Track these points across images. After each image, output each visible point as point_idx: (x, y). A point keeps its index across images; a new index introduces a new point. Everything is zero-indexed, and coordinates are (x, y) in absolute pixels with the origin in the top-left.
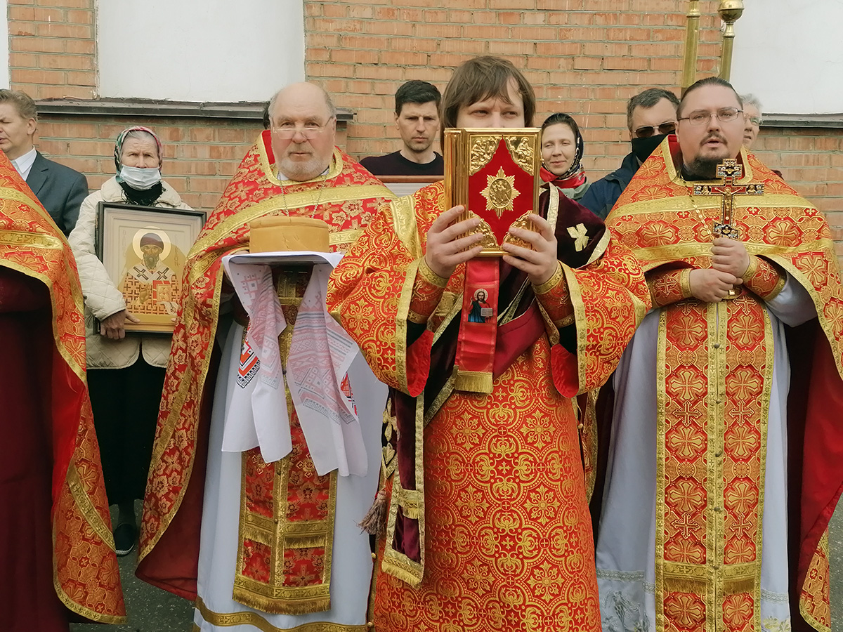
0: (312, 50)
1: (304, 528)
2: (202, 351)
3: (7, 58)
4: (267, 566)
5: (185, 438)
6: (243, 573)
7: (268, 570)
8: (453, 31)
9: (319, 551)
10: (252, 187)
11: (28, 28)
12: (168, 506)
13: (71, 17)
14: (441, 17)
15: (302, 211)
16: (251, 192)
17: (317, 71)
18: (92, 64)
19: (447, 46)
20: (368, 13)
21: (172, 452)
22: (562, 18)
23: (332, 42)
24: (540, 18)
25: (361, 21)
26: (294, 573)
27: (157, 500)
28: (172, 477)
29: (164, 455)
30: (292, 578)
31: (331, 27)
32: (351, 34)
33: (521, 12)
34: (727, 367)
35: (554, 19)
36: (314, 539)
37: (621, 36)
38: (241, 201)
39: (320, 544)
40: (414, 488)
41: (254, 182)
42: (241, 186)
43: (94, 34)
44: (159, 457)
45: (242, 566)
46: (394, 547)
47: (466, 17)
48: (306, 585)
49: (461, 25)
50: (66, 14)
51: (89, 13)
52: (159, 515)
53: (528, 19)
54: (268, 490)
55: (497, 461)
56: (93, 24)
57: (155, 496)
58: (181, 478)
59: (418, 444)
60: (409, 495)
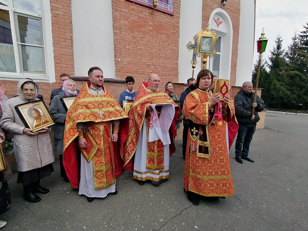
0: (116, 69)
1: (160, 154)
2: (140, 123)
3: (54, 67)
4: (153, 162)
5: (134, 140)
6: (148, 163)
7: (154, 163)
8: (140, 68)
9: (162, 158)
10: (144, 92)
11: (59, 62)
13: (68, 60)
14: (138, 65)
17: (117, 73)
18: (73, 70)
19: (139, 70)
20: (126, 63)
21: (131, 143)
22: (156, 67)
23: (120, 68)
24: (153, 66)
25: (125, 65)
26: (159, 163)
28: (131, 148)
29: (129, 144)
30: (158, 163)
31: (120, 65)
32: (123, 67)
33: (151, 65)
35: (155, 67)
36: (161, 156)
37: (165, 70)
39: (162, 157)
40: (207, 141)
43: (74, 64)
44: (128, 144)
45: (148, 162)
46: (199, 152)
47: (142, 65)
49: (141, 67)
50: (67, 60)
51: (72, 60)
52: (129, 155)
53: (151, 66)
56: (73, 62)
57: (128, 152)
58: (134, 148)
59: (207, 134)
60: (205, 143)
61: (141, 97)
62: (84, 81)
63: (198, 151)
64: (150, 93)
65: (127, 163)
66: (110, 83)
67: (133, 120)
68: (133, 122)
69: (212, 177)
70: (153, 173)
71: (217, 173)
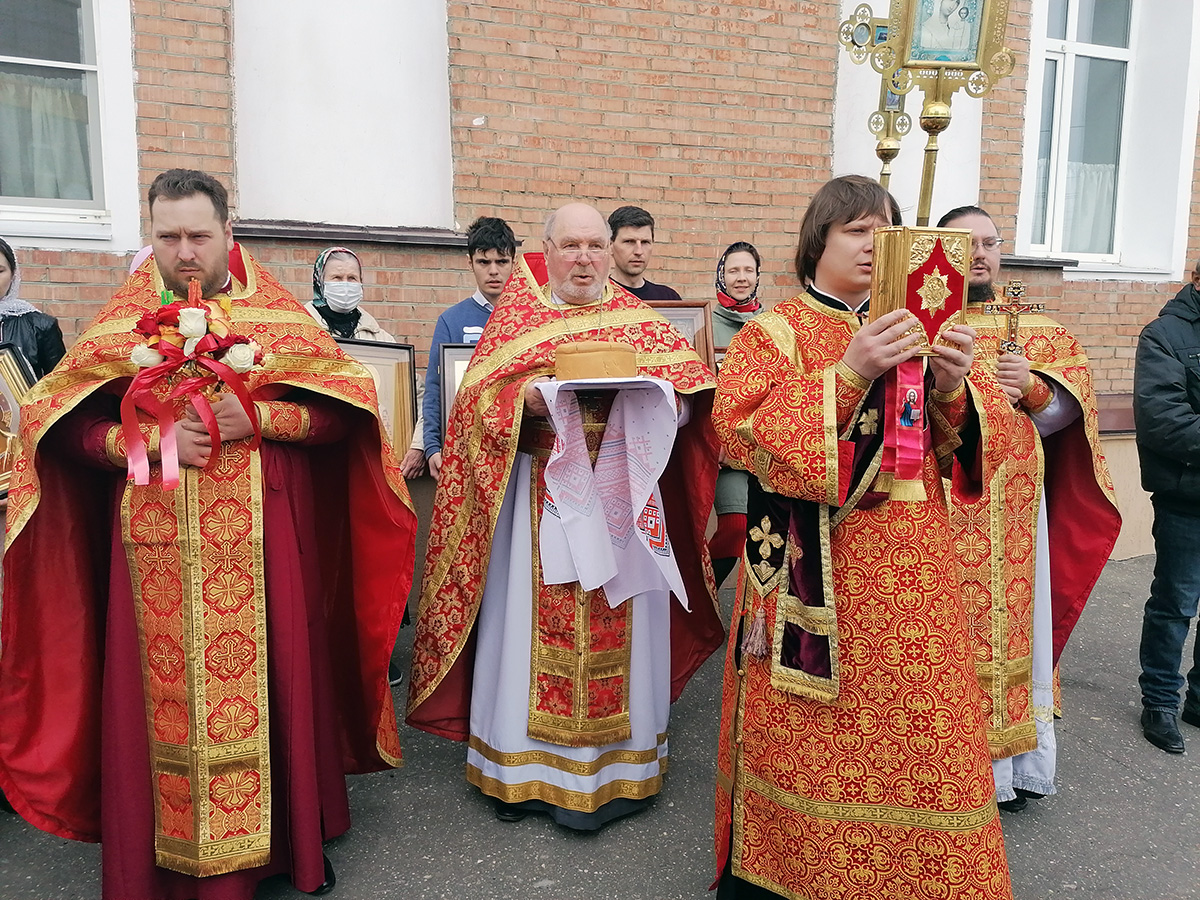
0: (461, 177)
1: (606, 658)
2: (494, 482)
3: (137, 175)
4: (567, 700)
5: (467, 573)
6: (538, 708)
7: (569, 704)
8: (595, 162)
9: (618, 680)
10: (527, 311)
11: (160, 144)
12: (449, 645)
13: (207, 133)
14: (584, 148)
15: (586, 336)
16: (526, 316)
17: (466, 197)
19: (590, 176)
20: (514, 141)
21: (449, 589)
22: (695, 154)
23: (480, 169)
24: (675, 152)
25: (508, 149)
26: (598, 705)
27: (436, 640)
28: (451, 616)
29: (439, 592)
30: (596, 709)
31: (479, 153)
32: (498, 162)
33: (658, 146)
34: (1007, 476)
35: (687, 154)
36: (614, 668)
37: (747, 172)
38: (518, 327)
39: (620, 672)
40: (823, 605)
41: (527, 307)
42: (513, 311)
43: (233, 152)
44: (433, 595)
45: (537, 701)
46: (783, 663)
47: (607, 149)
48: (608, 715)
49: (603, 157)
50: (202, 129)
51: (228, 130)
52: (439, 655)
53: (664, 153)
54: (568, 621)
55: (900, 572)
56: (231, 142)
57: (432, 636)
58: (463, 615)
59: (824, 561)
60: (816, 612)
61: (505, 338)
62: (273, 245)
63: (777, 658)
64: (557, 314)
65: (427, 693)
66: (413, 252)
67: (461, 462)
68: (463, 477)
69: (859, 811)
70: (563, 764)
71: (889, 792)
